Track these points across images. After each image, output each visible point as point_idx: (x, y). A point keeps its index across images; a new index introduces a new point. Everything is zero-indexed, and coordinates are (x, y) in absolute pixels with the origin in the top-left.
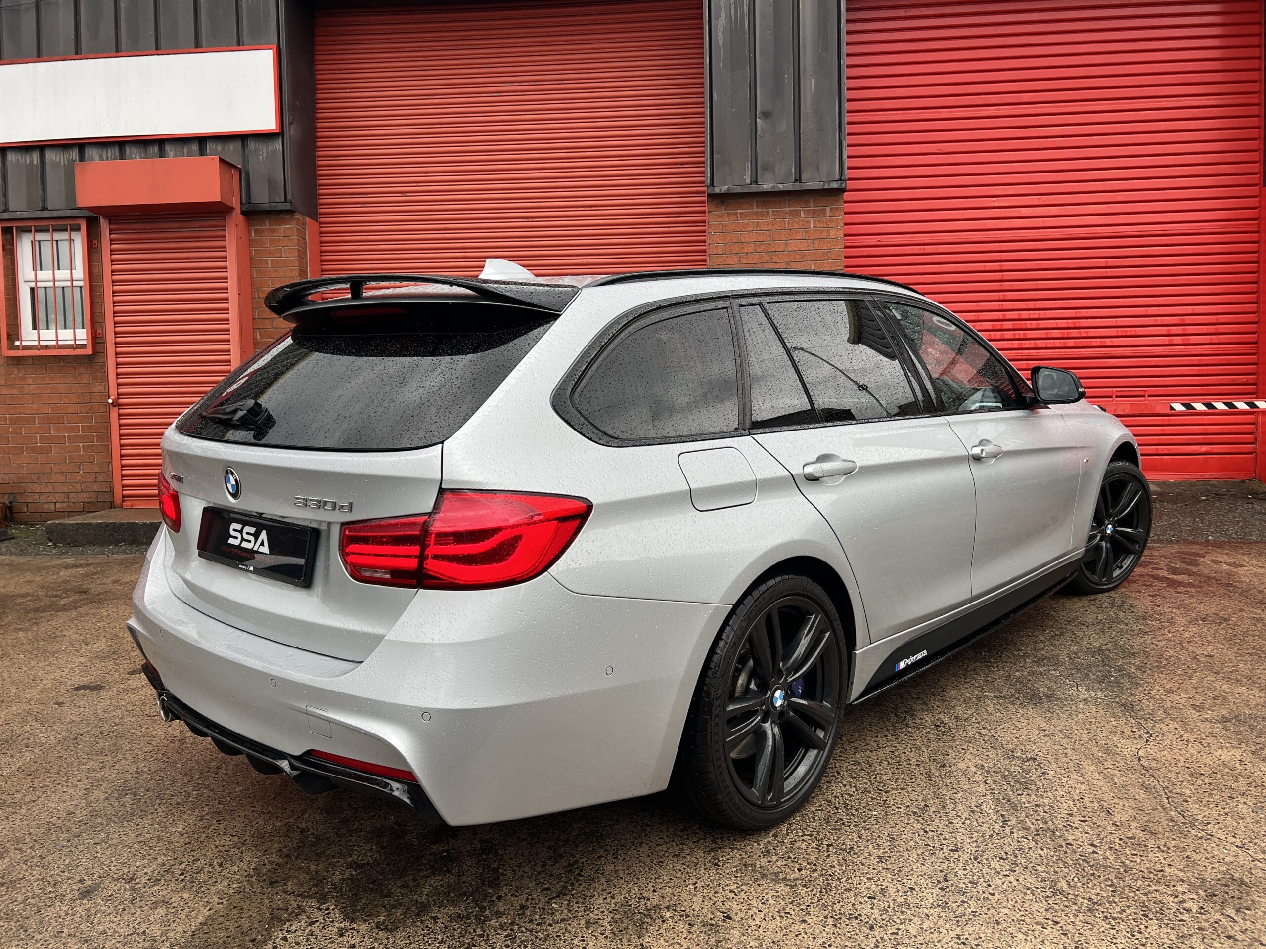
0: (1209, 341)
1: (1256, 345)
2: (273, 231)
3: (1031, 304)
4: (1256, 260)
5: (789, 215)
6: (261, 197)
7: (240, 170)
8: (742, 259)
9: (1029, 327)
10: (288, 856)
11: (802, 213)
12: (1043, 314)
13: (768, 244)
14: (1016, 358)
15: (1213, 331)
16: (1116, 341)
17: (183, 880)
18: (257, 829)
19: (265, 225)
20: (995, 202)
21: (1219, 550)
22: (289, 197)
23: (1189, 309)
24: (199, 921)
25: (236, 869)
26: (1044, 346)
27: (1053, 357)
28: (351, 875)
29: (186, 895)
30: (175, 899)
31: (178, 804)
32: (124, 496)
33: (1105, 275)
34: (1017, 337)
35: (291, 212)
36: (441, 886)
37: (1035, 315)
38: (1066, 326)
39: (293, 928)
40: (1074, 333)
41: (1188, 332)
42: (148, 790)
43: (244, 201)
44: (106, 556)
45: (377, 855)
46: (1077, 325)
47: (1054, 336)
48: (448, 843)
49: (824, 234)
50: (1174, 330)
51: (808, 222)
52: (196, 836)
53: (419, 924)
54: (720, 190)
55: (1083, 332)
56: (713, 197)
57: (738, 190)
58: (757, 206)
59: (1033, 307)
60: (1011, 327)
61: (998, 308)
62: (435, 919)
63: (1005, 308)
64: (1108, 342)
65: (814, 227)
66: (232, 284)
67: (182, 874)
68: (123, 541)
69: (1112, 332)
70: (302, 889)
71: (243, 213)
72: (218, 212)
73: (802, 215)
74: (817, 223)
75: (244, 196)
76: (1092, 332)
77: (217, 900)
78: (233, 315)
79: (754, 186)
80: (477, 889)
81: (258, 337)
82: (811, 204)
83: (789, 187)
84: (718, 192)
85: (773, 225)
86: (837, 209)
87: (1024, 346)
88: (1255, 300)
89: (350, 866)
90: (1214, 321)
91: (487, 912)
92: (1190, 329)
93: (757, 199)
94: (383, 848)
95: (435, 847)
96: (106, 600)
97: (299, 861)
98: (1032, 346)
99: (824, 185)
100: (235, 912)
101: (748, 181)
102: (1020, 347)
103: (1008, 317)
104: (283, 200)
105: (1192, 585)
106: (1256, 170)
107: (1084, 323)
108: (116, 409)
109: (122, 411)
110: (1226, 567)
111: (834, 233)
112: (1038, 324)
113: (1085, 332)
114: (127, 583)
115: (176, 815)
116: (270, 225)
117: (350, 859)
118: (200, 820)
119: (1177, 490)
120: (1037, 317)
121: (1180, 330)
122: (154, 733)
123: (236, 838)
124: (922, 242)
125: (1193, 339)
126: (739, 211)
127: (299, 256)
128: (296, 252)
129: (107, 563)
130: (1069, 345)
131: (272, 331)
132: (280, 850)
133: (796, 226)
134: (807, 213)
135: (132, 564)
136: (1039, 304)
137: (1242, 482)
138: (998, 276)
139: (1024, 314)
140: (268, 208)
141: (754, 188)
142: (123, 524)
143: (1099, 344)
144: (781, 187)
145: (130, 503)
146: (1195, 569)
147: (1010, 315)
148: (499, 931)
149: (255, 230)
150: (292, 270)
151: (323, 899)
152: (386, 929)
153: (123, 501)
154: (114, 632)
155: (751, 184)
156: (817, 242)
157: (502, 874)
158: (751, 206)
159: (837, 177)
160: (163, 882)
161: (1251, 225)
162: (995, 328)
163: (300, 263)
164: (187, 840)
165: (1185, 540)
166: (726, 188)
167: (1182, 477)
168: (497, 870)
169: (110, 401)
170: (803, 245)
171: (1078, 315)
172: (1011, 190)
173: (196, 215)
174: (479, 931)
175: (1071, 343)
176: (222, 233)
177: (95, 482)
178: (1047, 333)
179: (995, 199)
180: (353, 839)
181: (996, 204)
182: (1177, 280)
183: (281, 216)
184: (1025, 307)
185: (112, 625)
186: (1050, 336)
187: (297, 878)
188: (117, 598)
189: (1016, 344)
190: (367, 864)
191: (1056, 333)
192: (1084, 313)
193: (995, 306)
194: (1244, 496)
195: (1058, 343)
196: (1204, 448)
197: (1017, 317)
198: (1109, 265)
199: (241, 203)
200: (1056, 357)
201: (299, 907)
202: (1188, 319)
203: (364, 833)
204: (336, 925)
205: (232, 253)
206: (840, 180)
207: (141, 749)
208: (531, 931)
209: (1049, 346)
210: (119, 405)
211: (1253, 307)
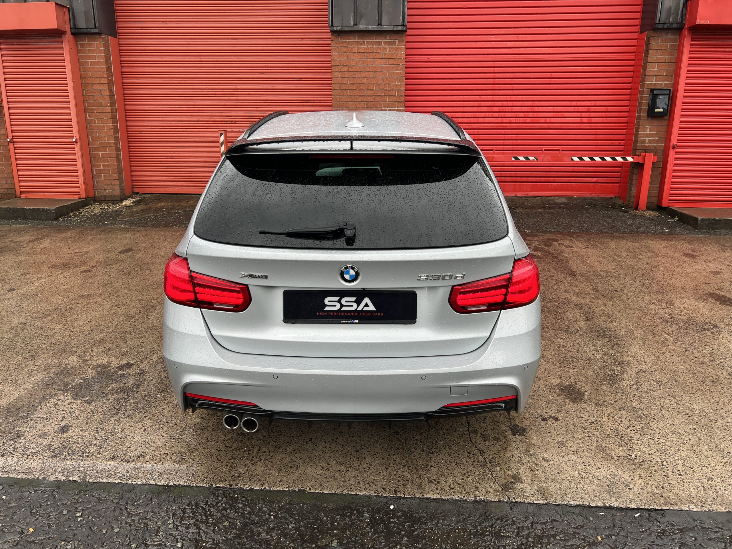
0: (601, 121)
1: (626, 124)
2: (90, 44)
3: (509, 98)
4: (632, 76)
5: (375, 44)
6: (82, 24)
7: (69, 8)
8: (349, 68)
9: (507, 110)
10: (57, 374)
11: (383, 43)
12: (515, 103)
13: (364, 60)
14: (499, 128)
15: (604, 116)
16: (553, 120)
17: (11, 383)
18: (47, 363)
19: (85, 41)
20: (493, 38)
21: (569, 238)
22: (97, 25)
23: (593, 103)
24: (14, 398)
25: (34, 379)
26: (514, 121)
27: (518, 128)
28: (81, 382)
29: (11, 388)
30: (6, 390)
31: (16, 352)
32: (21, 192)
33: (550, 82)
34: (500, 116)
35: (99, 34)
36: (116, 387)
37: (511, 103)
38: (527, 110)
39: (51, 402)
40: (531, 114)
41: (591, 116)
42: (5, 346)
43: (72, 27)
44: (9, 226)
45: (94, 375)
46: (533, 110)
47: (520, 116)
48: (126, 370)
49: (394, 55)
50: (584, 114)
51: (386, 49)
52: (21, 365)
53: (101, 401)
54: (337, 29)
55: (535, 114)
56: (333, 32)
57: (347, 29)
58: (358, 38)
59: (510, 99)
60: (497, 110)
61: (491, 99)
62: (108, 400)
63: (495, 99)
64: (548, 120)
65: (389, 52)
66: (69, 75)
67: (11, 380)
68: (19, 217)
69: (551, 114)
70: (59, 387)
71: (72, 34)
72: (58, 34)
73: (383, 45)
74: (391, 49)
75: (72, 24)
76: (541, 115)
77: (23, 390)
78: (71, 93)
79: (355, 27)
80: (130, 389)
81: (87, 106)
82: (388, 38)
83: (374, 28)
84: (336, 30)
85: (366, 49)
86: (402, 41)
87: (503, 122)
88: (629, 99)
89: (81, 379)
90: (605, 110)
91: (130, 398)
92: (593, 114)
93: (358, 34)
94: (97, 372)
95: (119, 372)
96: (5, 251)
97: (61, 376)
98: (508, 121)
99: (394, 28)
100: (29, 395)
101: (352, 24)
102: (502, 122)
103: (496, 105)
104: (94, 27)
105: (538, 257)
106: (638, 24)
107: (536, 109)
108: (12, 144)
109: (15, 145)
110: (563, 247)
111: (400, 55)
112: (512, 109)
113: (537, 114)
114: (17, 242)
115: (15, 356)
116: (88, 41)
117: (82, 376)
118: (24, 359)
119: (576, 202)
120: (512, 105)
121: (587, 114)
122: (13, 320)
123: (37, 367)
124: (452, 60)
125: (594, 120)
126: (348, 41)
127: (105, 60)
128: (104, 57)
129: (9, 230)
130: (527, 121)
131: (94, 103)
132: (54, 372)
133: (379, 50)
134: (385, 43)
135: (22, 231)
136: (513, 98)
137: (611, 198)
138: (492, 81)
139: (505, 103)
140: (86, 32)
141: (355, 28)
142: (18, 209)
143: (543, 121)
144: (370, 28)
145: (24, 195)
146: (547, 248)
147: (497, 103)
148: (132, 404)
149: (80, 44)
150: (102, 68)
151: (66, 391)
152: (88, 403)
153: (21, 194)
154: (5, 269)
155: (354, 26)
156: (390, 60)
157: (143, 383)
158: (355, 38)
159: (401, 23)
160: (2, 383)
161: (632, 56)
162: (489, 111)
163: (107, 64)
164: (17, 367)
165: (558, 231)
166: (340, 27)
167: (581, 195)
168: (142, 381)
169: (8, 140)
170: (383, 62)
171: (534, 105)
172: (503, 31)
173: (46, 35)
174: (124, 404)
175: (529, 120)
176: (61, 46)
177: (6, 183)
178: (516, 115)
179: (493, 36)
180: (86, 368)
181: (494, 40)
182: (588, 86)
183: (94, 36)
184: (506, 99)
185: (4, 266)
186: (518, 116)
187: (58, 383)
188: (10, 251)
189: (499, 120)
190: (89, 378)
191: (521, 114)
192: (537, 103)
193: (489, 98)
194: (608, 206)
195: (522, 120)
196: (594, 180)
197: (501, 105)
198: (552, 77)
199: (71, 28)
200: (520, 128)
201: (55, 394)
202: (592, 109)
203: (92, 366)
204: (68, 401)
205: (67, 58)
206: (403, 25)
207: (6, 327)
208: (144, 404)
209: (517, 121)
210: (14, 142)
211: (627, 103)
